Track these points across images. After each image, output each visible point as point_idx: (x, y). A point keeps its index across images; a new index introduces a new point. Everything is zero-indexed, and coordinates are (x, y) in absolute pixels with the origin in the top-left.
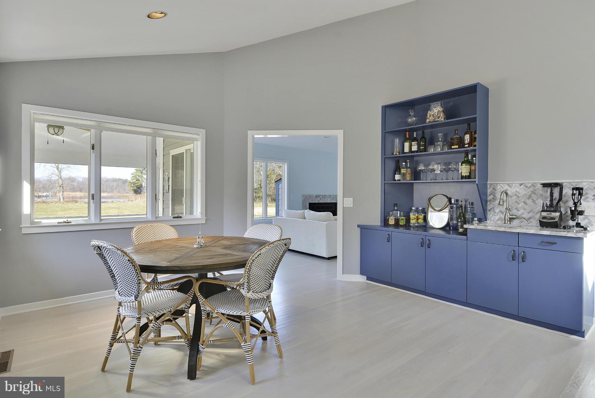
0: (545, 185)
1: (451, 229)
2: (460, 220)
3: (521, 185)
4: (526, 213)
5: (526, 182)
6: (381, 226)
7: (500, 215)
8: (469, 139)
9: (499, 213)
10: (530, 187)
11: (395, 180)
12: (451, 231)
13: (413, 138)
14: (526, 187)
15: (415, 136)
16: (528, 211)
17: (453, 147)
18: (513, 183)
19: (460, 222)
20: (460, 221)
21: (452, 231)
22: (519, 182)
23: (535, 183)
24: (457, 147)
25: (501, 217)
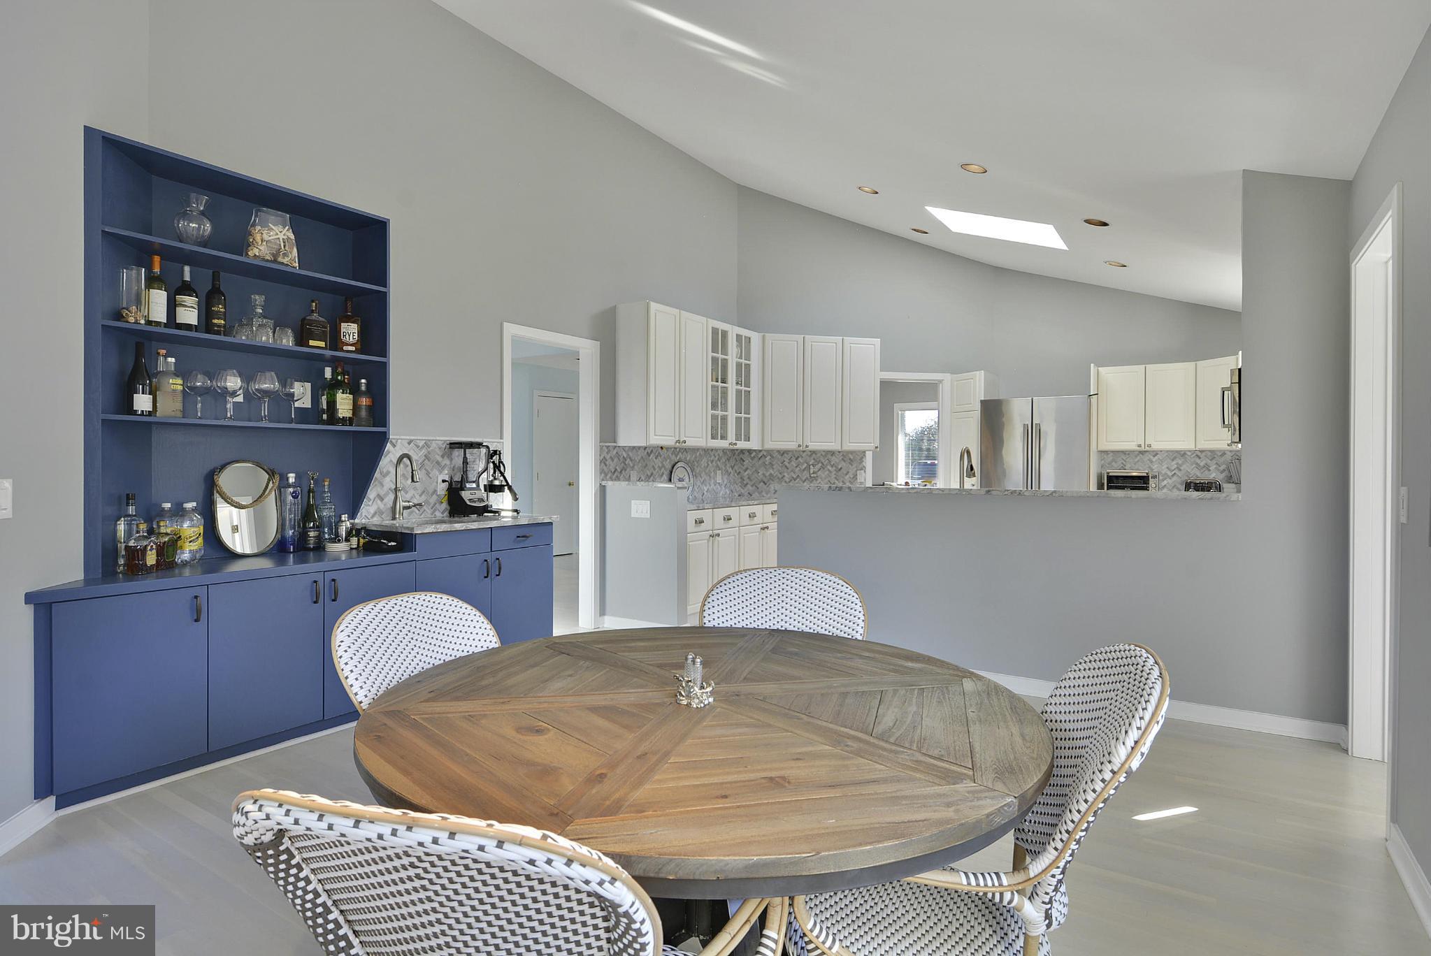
0: (454, 445)
1: (292, 550)
2: (314, 524)
3: (409, 443)
4: (417, 497)
5: (419, 438)
6: (88, 581)
7: (377, 503)
8: (356, 335)
9: (377, 499)
10: (423, 447)
11: (134, 413)
12: (292, 555)
13: (179, 284)
14: (418, 447)
15: (187, 278)
16: (420, 492)
17: (312, 343)
18: (398, 439)
19: (311, 528)
20: (313, 527)
21: (294, 556)
22: (408, 437)
23: (429, 440)
24: (322, 344)
25: (378, 508)
